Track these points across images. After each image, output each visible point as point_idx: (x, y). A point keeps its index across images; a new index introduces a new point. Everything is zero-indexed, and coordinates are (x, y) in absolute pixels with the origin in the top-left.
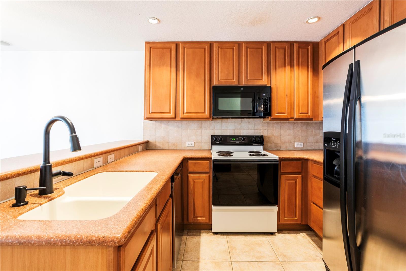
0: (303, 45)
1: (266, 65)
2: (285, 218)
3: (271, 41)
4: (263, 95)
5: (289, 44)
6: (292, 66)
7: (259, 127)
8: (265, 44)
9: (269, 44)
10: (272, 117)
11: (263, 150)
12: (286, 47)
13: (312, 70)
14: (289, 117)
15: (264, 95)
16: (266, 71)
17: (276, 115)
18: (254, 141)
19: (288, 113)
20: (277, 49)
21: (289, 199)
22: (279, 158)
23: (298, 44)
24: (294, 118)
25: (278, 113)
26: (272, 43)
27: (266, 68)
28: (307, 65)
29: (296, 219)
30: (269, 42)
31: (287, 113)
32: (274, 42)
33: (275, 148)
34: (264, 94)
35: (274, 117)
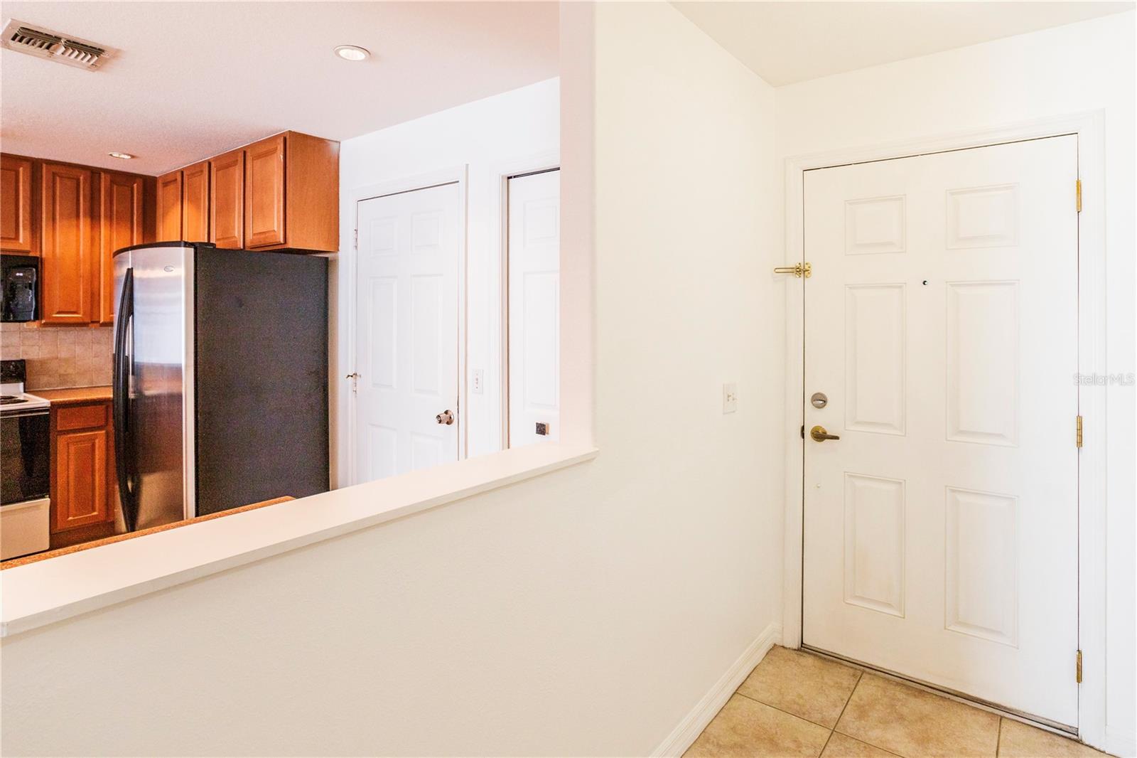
0: (122, 179)
1: (28, 208)
2: (70, 518)
3: (42, 159)
4: (18, 274)
5: (89, 173)
6: (94, 216)
7: (15, 339)
8: (24, 163)
9: (35, 165)
10: (43, 321)
11: (25, 392)
12: (81, 178)
13: (141, 229)
14: (87, 320)
15: (21, 274)
16: (28, 223)
17: (54, 315)
18: (13, 372)
19: (84, 314)
20: (58, 179)
21: (79, 478)
22: (52, 403)
23: (109, 176)
24: (99, 322)
25: (59, 313)
26: (46, 164)
27: (28, 216)
28: (130, 218)
29: (95, 513)
30: (38, 160)
31: (82, 313)
32: (49, 162)
33: (61, 384)
34: (19, 272)
35: (48, 321)
